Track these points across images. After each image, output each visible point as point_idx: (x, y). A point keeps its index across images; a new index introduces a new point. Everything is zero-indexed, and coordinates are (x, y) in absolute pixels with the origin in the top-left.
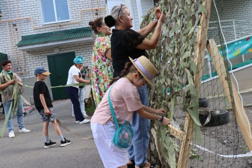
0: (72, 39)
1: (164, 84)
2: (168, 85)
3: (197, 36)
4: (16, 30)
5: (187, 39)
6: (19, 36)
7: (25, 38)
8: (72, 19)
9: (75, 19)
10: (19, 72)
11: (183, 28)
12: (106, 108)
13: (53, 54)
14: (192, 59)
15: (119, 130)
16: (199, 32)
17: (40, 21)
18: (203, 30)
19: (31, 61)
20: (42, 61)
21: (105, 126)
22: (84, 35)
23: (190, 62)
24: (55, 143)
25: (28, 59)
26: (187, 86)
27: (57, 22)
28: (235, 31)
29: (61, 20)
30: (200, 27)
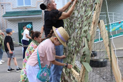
0: (31, 15)
1: (72, 45)
2: (74, 46)
3: (93, 18)
4: (3, 8)
5: (87, 19)
6: (4, 11)
7: (7, 13)
8: (32, 5)
9: (34, 5)
10: (3, 30)
11: (85, 12)
12: (35, 56)
13: (21, 22)
14: (88, 31)
15: (41, 70)
16: (94, 15)
17: (16, 5)
18: (97, 14)
19: (10, 25)
20: (15, 26)
21: (33, 67)
22: (37, 14)
23: (87, 33)
24: (14, 70)
25: (8, 24)
26: (84, 48)
27: (24, 6)
28: (113, 18)
29: (27, 5)
30: (95, 12)
